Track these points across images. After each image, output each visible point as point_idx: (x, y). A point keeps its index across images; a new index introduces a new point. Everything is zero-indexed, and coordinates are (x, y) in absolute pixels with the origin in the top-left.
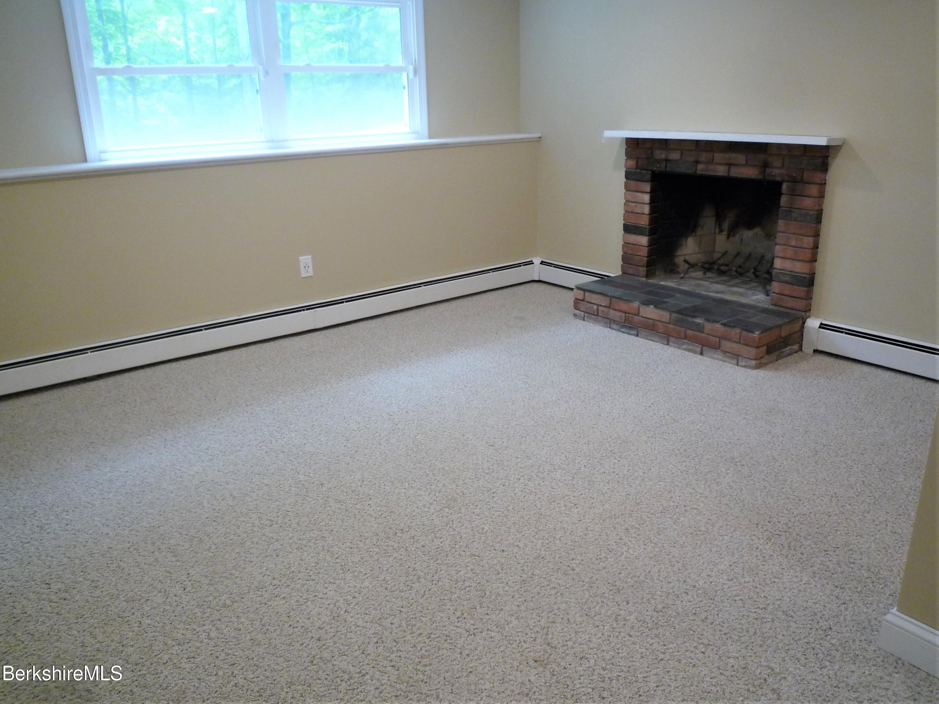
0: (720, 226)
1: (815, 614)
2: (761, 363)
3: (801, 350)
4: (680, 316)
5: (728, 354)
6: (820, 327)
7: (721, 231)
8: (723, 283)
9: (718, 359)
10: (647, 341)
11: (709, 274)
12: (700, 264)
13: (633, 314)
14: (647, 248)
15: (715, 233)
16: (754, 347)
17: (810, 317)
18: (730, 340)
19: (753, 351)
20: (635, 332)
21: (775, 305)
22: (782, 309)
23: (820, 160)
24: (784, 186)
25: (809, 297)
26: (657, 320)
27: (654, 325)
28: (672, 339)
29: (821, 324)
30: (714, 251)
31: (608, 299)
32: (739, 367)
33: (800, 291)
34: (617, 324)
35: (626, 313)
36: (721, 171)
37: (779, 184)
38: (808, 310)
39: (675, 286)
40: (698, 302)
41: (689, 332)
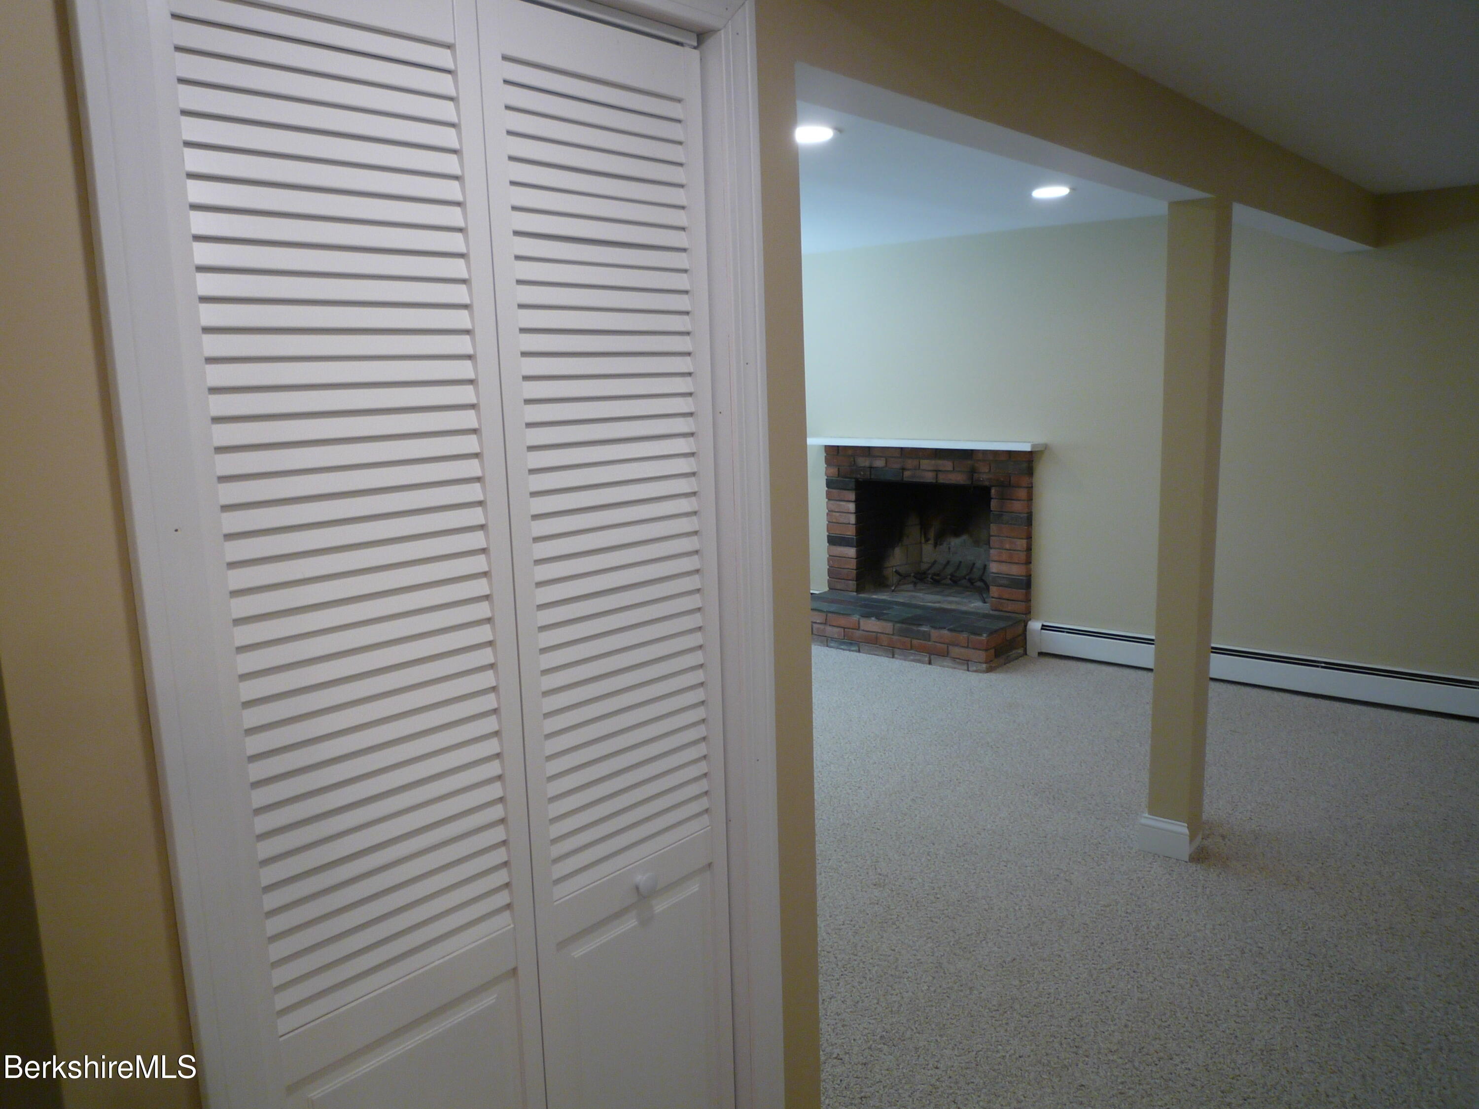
0: (925, 534)
1: (1086, 836)
2: (991, 667)
3: (1026, 654)
4: (904, 626)
5: (958, 660)
6: (1042, 629)
7: (927, 540)
8: (937, 593)
9: (948, 667)
10: (870, 656)
11: (919, 586)
12: (912, 574)
13: (852, 629)
14: (855, 560)
15: (921, 543)
16: (983, 650)
17: (1030, 619)
18: (957, 645)
19: (982, 655)
20: (856, 648)
21: (995, 610)
22: (1002, 613)
23: (1025, 465)
24: (993, 491)
25: (1028, 599)
26: (880, 633)
27: (877, 638)
28: (897, 651)
29: (1043, 625)
30: (921, 562)
31: (824, 615)
32: (971, 673)
33: (1020, 593)
34: (836, 641)
35: (844, 628)
36: (929, 477)
37: (986, 490)
38: (1028, 613)
39: (889, 599)
40: (919, 612)
41: (915, 642)
